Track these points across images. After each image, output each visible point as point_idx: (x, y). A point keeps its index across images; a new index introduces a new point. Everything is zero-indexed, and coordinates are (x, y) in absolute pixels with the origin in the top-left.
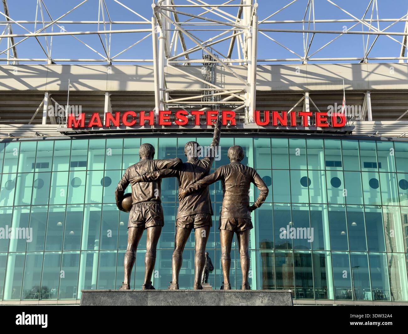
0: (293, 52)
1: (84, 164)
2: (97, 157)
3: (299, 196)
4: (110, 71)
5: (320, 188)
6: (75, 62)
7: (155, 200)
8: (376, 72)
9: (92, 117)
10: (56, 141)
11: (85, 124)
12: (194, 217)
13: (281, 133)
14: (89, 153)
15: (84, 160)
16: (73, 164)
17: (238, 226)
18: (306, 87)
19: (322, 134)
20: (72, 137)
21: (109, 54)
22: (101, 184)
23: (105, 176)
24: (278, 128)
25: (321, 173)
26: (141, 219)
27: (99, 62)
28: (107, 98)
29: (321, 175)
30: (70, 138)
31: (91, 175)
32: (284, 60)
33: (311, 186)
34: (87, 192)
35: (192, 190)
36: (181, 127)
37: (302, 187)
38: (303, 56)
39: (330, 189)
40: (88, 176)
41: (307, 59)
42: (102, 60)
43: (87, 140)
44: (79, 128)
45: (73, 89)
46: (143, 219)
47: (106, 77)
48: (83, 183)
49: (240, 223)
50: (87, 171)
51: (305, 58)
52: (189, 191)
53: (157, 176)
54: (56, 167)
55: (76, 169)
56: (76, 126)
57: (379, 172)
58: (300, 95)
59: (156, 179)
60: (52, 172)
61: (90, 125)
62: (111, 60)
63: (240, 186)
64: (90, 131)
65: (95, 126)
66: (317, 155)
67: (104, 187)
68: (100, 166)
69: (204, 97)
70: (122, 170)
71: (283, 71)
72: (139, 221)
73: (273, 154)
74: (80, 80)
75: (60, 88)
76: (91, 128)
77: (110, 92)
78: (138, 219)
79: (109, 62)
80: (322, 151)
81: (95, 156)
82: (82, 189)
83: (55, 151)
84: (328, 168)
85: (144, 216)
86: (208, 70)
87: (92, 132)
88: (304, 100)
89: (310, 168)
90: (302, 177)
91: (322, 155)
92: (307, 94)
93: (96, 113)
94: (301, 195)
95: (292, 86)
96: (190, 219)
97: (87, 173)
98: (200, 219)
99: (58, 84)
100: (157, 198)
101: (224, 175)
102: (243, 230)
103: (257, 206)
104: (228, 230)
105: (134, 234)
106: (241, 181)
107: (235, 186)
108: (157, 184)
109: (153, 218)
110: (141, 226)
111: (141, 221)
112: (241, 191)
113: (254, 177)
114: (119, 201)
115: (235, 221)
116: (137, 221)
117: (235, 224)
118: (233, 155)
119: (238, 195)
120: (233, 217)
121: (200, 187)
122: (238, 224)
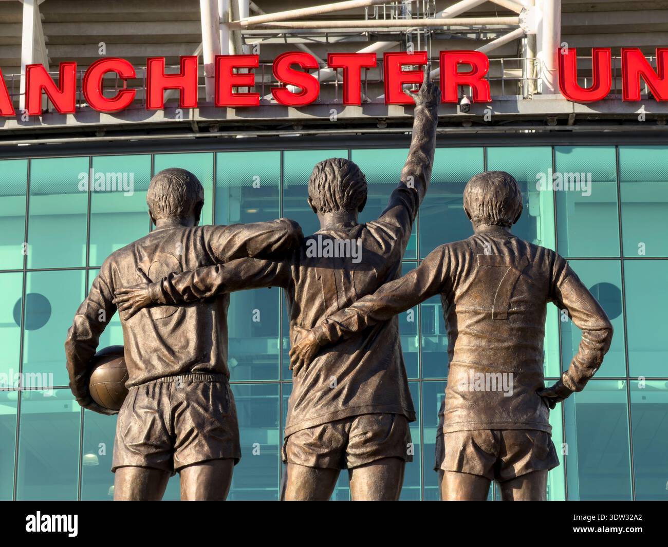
7: (205, 371)
12: (347, 430)
17: (504, 459)
22: (13, 321)
23: (27, 292)
24: (642, 110)
26: (160, 437)
28: (29, 13)
35: (340, 333)
36: (294, 114)
46: (165, 438)
49: (510, 446)
52: (329, 338)
53: (212, 285)
59: (208, 294)
63: (509, 314)
67: (26, 332)
68: (11, 255)
70: (88, 268)
72: (152, 445)
73: (627, 204)
78: (148, 436)
85: (168, 426)
98: (369, 435)
100: (213, 361)
101: (453, 279)
102: (524, 473)
103: (571, 385)
104: (468, 472)
105: (136, 492)
106: (512, 296)
107: (491, 315)
108: (213, 313)
109: (200, 435)
110: (160, 463)
111: (159, 443)
112: (515, 335)
113: (558, 284)
114: (79, 376)
115: (493, 441)
116: (144, 445)
117: (492, 450)
118: (483, 204)
119: (502, 349)
120: (484, 426)
121: (366, 321)
122: (506, 452)
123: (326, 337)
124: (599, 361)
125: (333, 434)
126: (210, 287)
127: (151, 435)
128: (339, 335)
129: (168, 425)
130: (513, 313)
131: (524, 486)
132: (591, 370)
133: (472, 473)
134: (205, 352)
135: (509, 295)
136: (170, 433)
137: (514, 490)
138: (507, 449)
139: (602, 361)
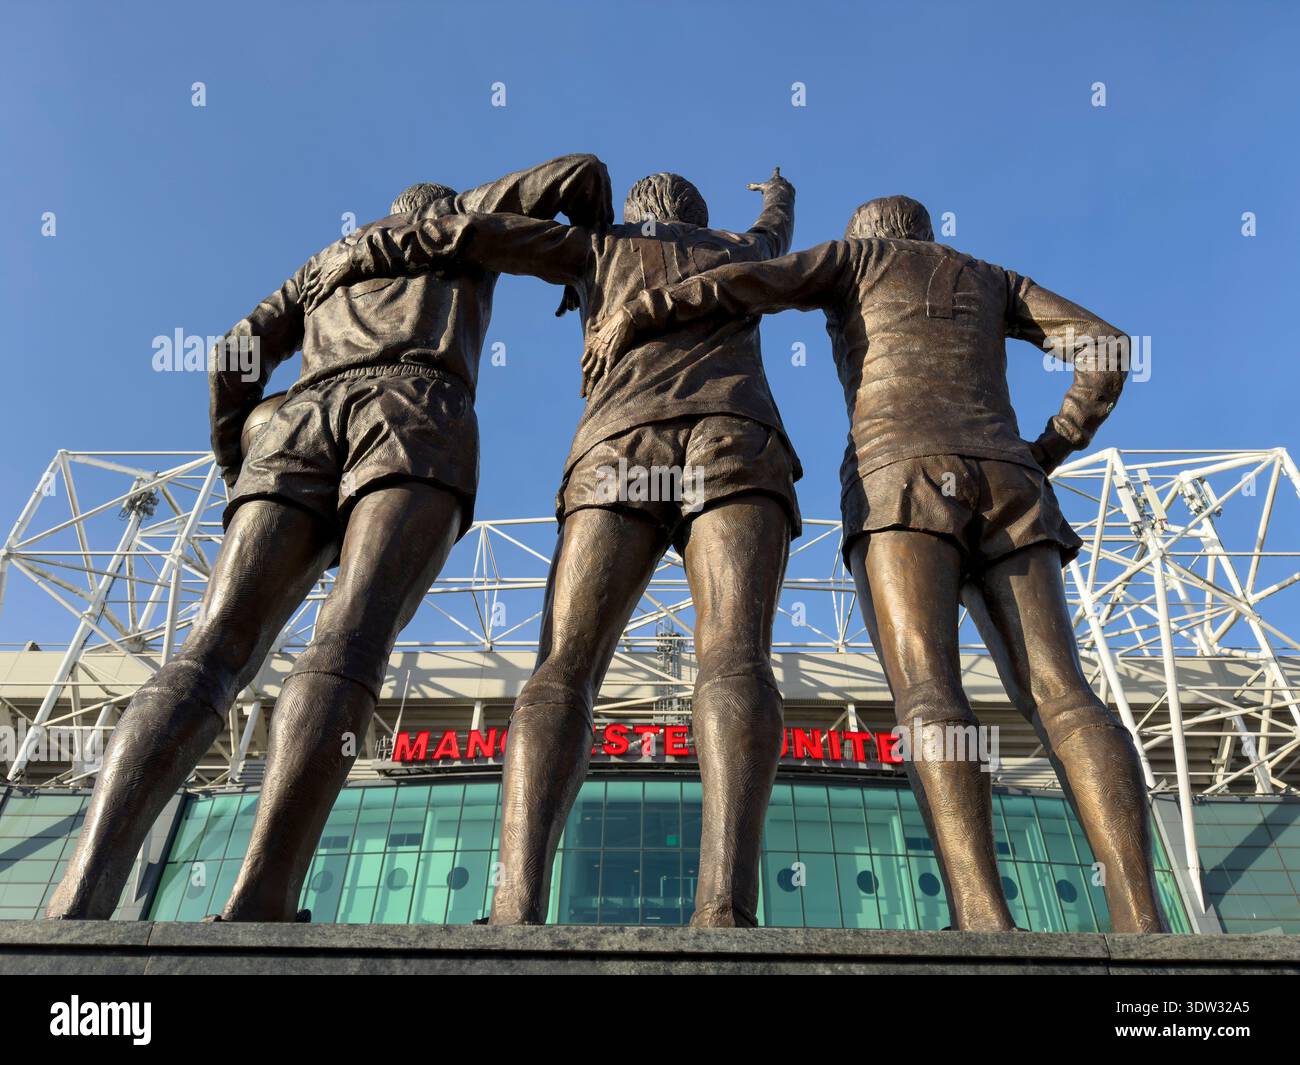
0: (819, 632)
1: (415, 840)
2: (443, 825)
3: (859, 915)
4: (489, 663)
5: (900, 896)
6: (428, 647)
7: (425, 360)
8: (973, 670)
9: (442, 739)
10: (367, 790)
11: (426, 754)
12: (681, 441)
13: (812, 774)
14: (429, 815)
15: (416, 830)
16: (395, 841)
17: (987, 515)
18: (848, 694)
19: (893, 778)
20: (399, 781)
21: (489, 634)
22: (446, 884)
23: (456, 865)
24: (805, 764)
25: (898, 862)
26: (315, 444)
27: (471, 646)
28: (477, 711)
29: (899, 867)
30: (394, 783)
31: (427, 862)
32: (803, 644)
33: (881, 891)
34: (417, 902)
35: (669, 303)
37: (863, 894)
38: (837, 639)
39: (920, 900)
40: (421, 863)
41: (845, 644)
42: (477, 643)
43: (427, 788)
44: (413, 761)
45: (417, 695)
47: (481, 673)
48: (410, 881)
49: (998, 489)
50: (420, 852)
51: (840, 641)
54: (362, 845)
55: (400, 849)
56: (409, 756)
57: (1015, 861)
58: (838, 709)
60: (350, 854)
61: (437, 756)
62: (492, 643)
63: (956, 312)
64: (435, 768)
65: (446, 758)
66: (886, 826)
67: (453, 891)
68: (448, 843)
69: (659, 700)
70: (492, 850)
71: (803, 664)
72: (296, 458)
73: (800, 821)
74: (433, 680)
75: (394, 694)
76: (438, 760)
77: (484, 700)
79: (489, 645)
80: (896, 814)
81: (441, 822)
82: (407, 891)
83: (362, 811)
84: (911, 852)
85: (333, 424)
86: (666, 658)
87: (438, 771)
88: (846, 720)
89: (875, 851)
90: (859, 871)
91: (896, 823)
92: (851, 708)
93: (452, 731)
94: (861, 912)
95: (822, 691)
96: (654, 445)
97: (421, 858)
98: (728, 440)
99: (391, 687)
100: (443, 346)
101: (854, 264)
102: (1031, 541)
103: (1071, 431)
104: (922, 528)
105: (247, 545)
106: (955, 290)
107: (925, 310)
108: (455, 292)
109: (393, 434)
110: (309, 495)
111: (312, 454)
112: (969, 341)
113: (1021, 294)
114: (223, 420)
115: (966, 474)
116: (280, 455)
117: (964, 493)
118: (882, 220)
119: (951, 356)
120: (944, 449)
121: (716, 294)
122: (991, 501)
123: (647, 311)
124: (1116, 389)
125: (654, 446)
126: (451, 235)
127: (298, 439)
128: (670, 307)
129: (335, 422)
130: (962, 312)
131: (1032, 569)
132: (1104, 405)
133: (932, 529)
134: (431, 339)
135: (950, 287)
136: (336, 438)
137: (1011, 577)
138: (992, 494)
139: (1121, 388)
